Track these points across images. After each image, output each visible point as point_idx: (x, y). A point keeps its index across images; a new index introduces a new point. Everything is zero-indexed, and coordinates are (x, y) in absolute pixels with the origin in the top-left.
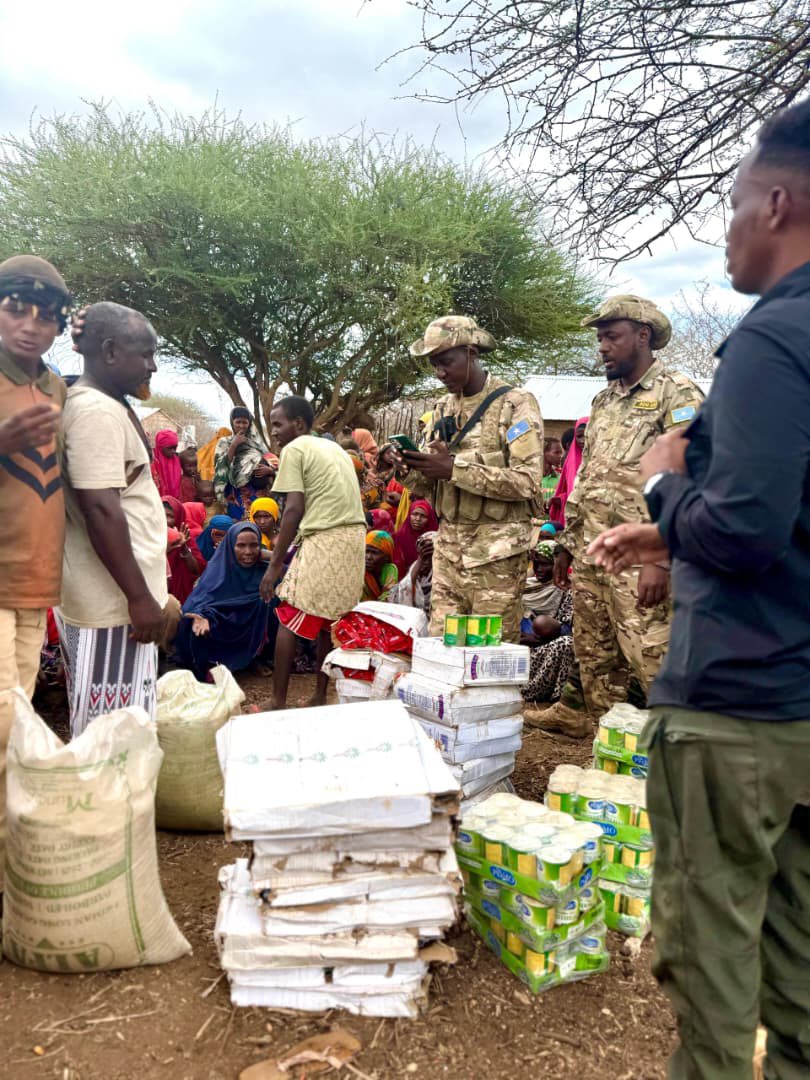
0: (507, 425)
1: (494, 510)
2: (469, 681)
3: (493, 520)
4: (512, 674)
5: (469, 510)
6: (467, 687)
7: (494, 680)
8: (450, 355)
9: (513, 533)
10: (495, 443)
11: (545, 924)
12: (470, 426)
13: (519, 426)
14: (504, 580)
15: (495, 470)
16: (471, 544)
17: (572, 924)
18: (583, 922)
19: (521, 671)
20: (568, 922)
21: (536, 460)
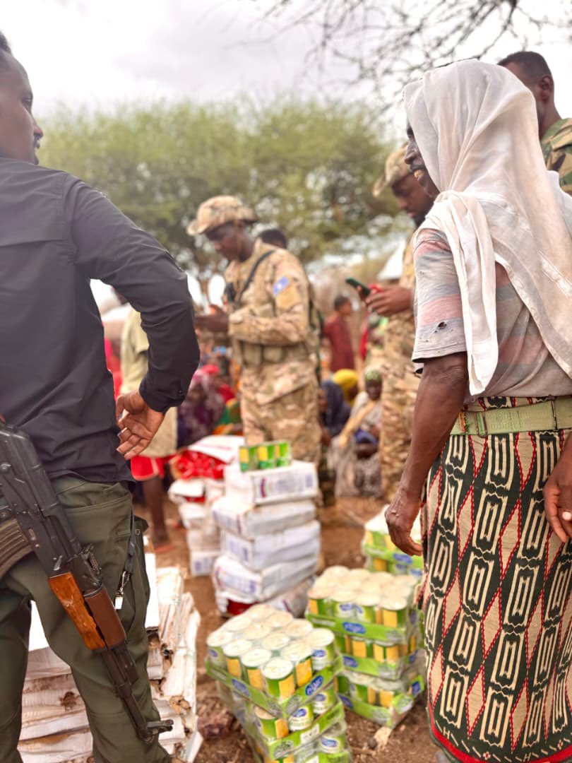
0: (272, 282)
1: (272, 354)
2: (260, 500)
3: (271, 362)
4: (301, 489)
5: (254, 357)
6: (258, 506)
7: (283, 496)
8: (221, 231)
9: (293, 371)
10: (265, 298)
11: (274, 734)
12: (246, 287)
13: (283, 281)
14: (293, 411)
15: (264, 321)
16: (261, 384)
17: (305, 730)
18: (317, 726)
19: (309, 485)
20: (300, 728)
21: (299, 308)
